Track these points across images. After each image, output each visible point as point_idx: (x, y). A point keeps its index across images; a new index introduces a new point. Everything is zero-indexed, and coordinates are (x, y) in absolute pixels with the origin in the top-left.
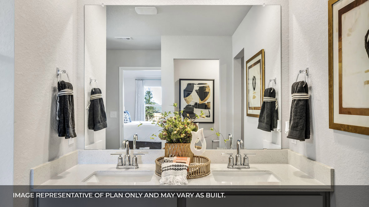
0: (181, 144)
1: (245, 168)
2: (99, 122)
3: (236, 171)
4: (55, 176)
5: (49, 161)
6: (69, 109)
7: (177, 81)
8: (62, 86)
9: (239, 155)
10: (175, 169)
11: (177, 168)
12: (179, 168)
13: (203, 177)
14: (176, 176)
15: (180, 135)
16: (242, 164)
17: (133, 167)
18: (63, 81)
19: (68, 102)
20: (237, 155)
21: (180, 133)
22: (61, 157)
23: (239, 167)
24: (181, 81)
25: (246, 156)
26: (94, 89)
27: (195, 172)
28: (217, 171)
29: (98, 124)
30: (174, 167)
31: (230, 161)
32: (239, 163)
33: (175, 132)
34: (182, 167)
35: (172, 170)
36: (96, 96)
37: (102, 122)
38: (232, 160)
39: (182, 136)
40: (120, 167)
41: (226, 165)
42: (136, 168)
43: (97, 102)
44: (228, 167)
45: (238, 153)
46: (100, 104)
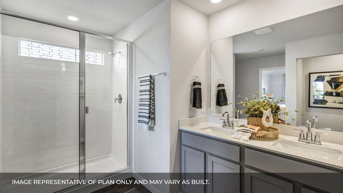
0: (258, 118)
1: (315, 144)
2: (222, 102)
3: (303, 144)
4: (192, 125)
5: (189, 118)
6: (197, 95)
7: (307, 75)
8: (195, 84)
9: (310, 133)
10: (244, 132)
11: (245, 131)
12: (247, 131)
13: (266, 141)
14: (244, 135)
15: (255, 112)
16: (313, 140)
17: (230, 128)
18: (195, 82)
19: (197, 91)
20: (308, 133)
21: (255, 110)
22: (196, 117)
23: (309, 142)
24: (311, 74)
25: (317, 134)
26: (219, 84)
27: (261, 137)
28: (286, 141)
29: (221, 103)
30: (244, 130)
31: (300, 136)
32: (309, 139)
33: (252, 110)
34: (248, 131)
35: (242, 132)
36: (221, 88)
37: (224, 102)
38: (302, 136)
39: (256, 113)
40: (224, 126)
41: (298, 138)
42: (232, 129)
43: (220, 91)
44: (299, 140)
45: (309, 131)
46: (223, 92)
